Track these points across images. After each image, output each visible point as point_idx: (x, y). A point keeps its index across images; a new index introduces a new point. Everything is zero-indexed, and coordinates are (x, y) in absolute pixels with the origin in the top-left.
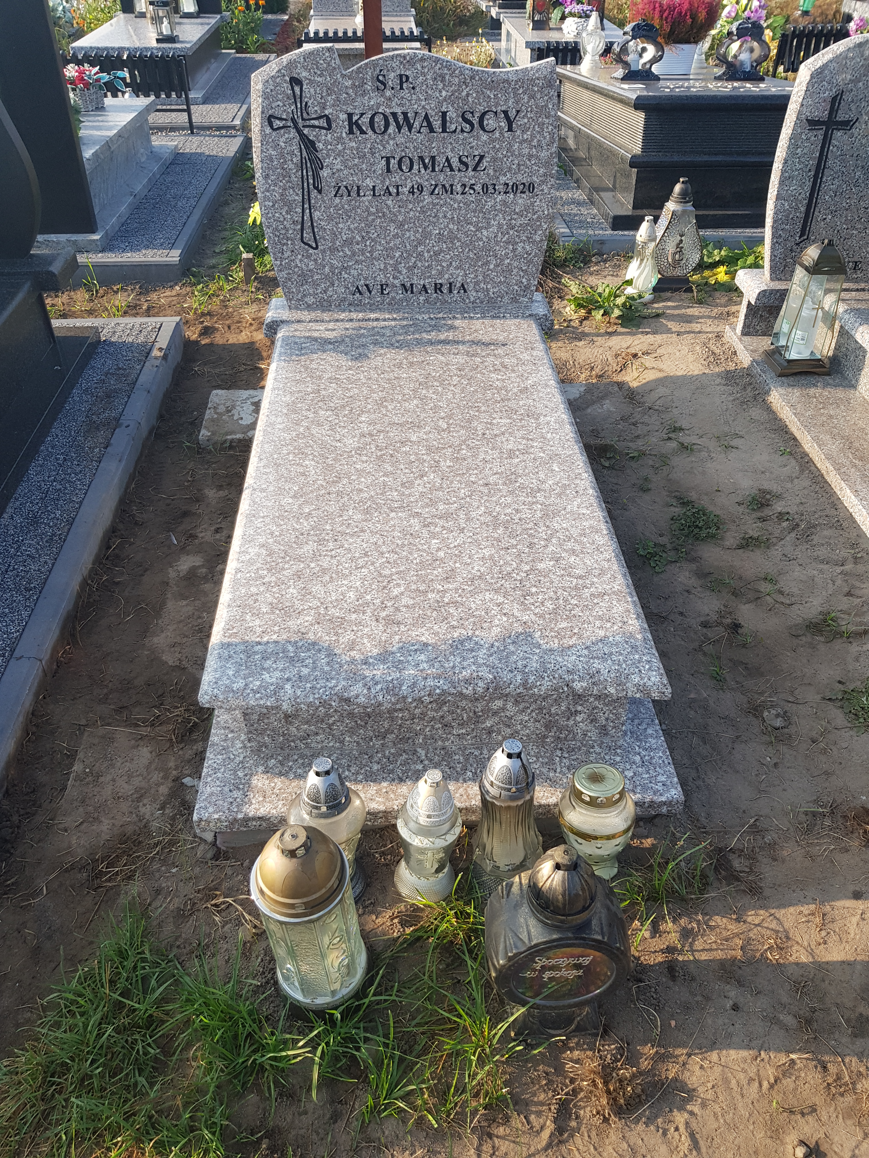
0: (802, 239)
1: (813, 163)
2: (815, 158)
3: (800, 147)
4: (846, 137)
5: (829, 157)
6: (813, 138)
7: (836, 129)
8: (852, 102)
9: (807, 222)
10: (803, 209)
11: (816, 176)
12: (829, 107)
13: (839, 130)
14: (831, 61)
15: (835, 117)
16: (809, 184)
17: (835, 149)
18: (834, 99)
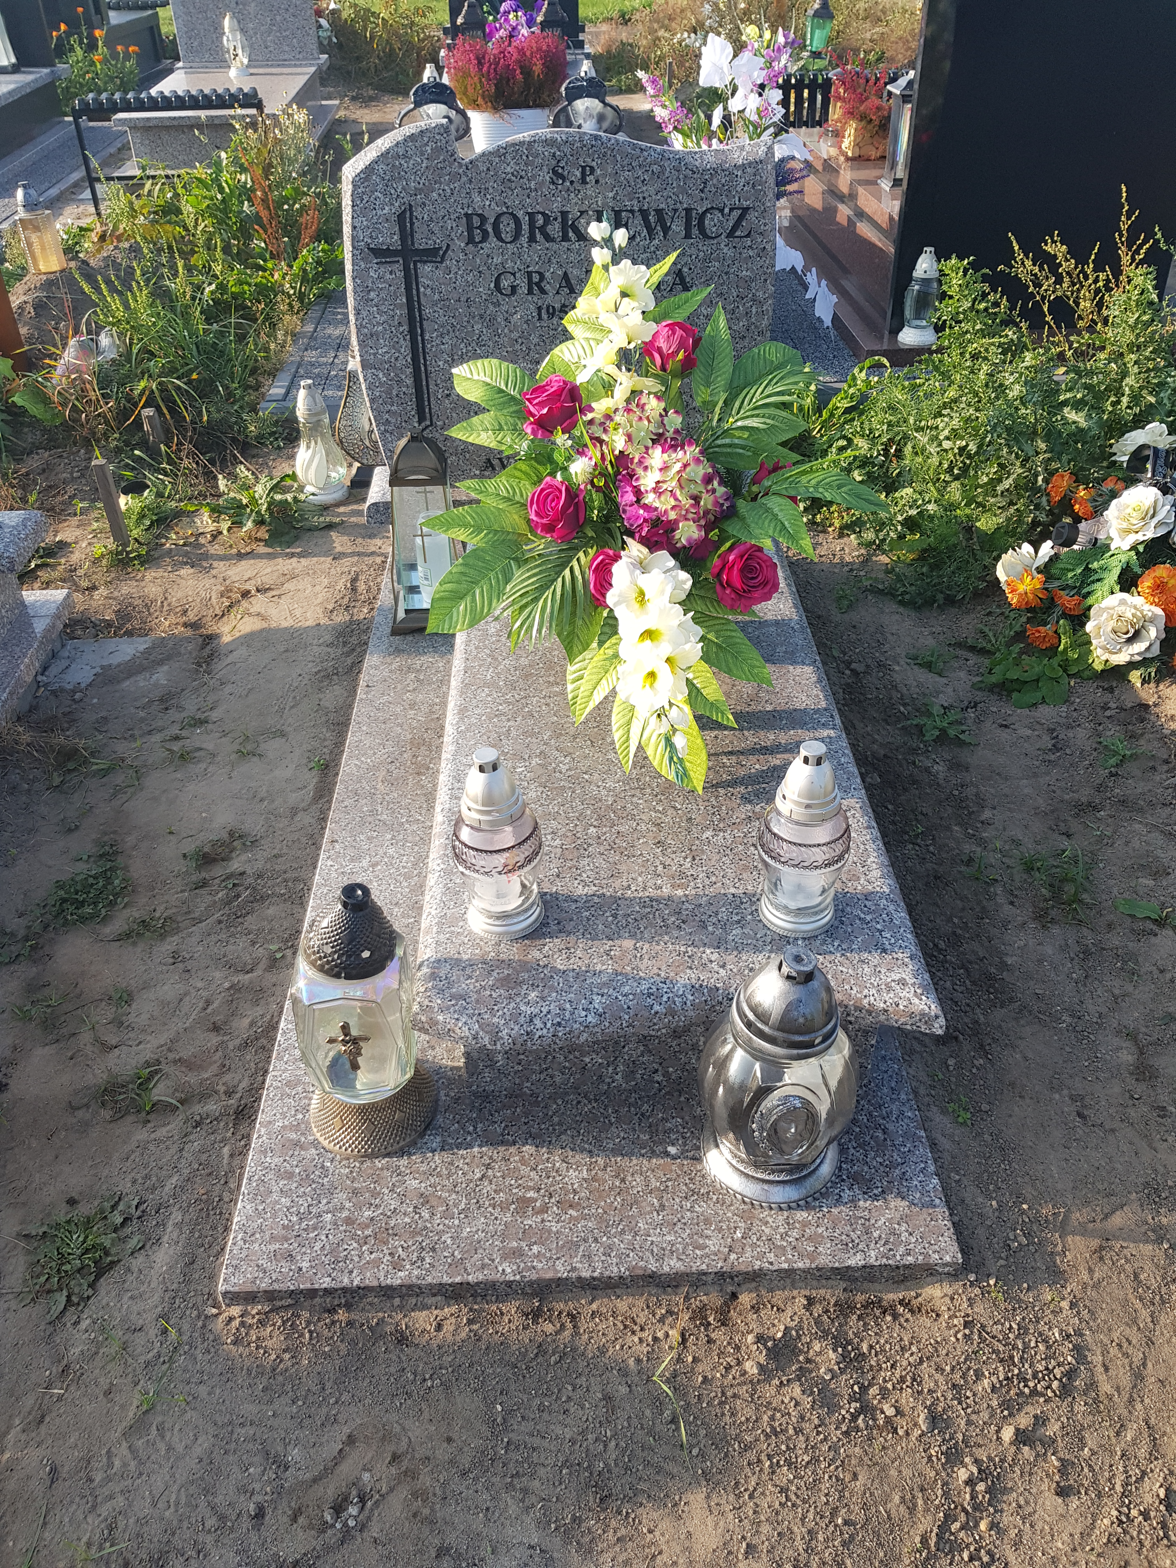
0: (423, 424)
1: (401, 313)
2: (401, 305)
3: (372, 290)
4: (439, 273)
5: (423, 302)
6: (388, 276)
7: (420, 261)
8: (431, 220)
9: (423, 401)
10: (410, 381)
11: (412, 332)
12: (397, 228)
13: (425, 262)
14: (376, 162)
15: (413, 244)
16: (405, 346)
17: (429, 291)
18: (401, 217)
